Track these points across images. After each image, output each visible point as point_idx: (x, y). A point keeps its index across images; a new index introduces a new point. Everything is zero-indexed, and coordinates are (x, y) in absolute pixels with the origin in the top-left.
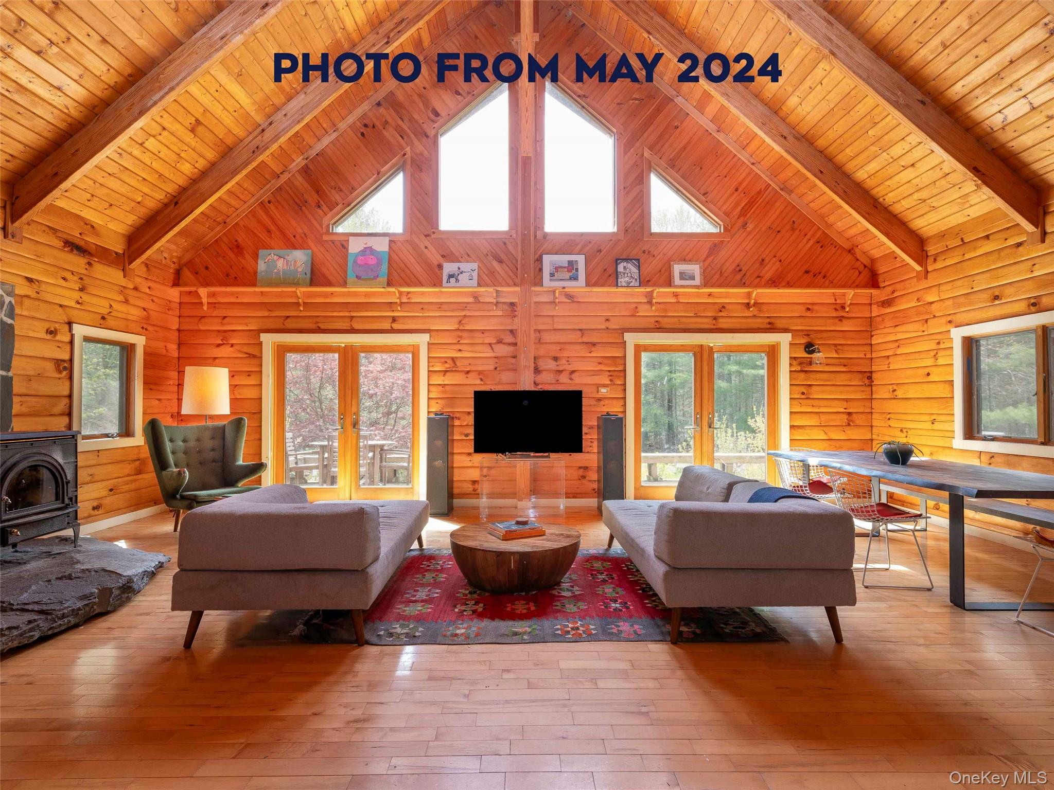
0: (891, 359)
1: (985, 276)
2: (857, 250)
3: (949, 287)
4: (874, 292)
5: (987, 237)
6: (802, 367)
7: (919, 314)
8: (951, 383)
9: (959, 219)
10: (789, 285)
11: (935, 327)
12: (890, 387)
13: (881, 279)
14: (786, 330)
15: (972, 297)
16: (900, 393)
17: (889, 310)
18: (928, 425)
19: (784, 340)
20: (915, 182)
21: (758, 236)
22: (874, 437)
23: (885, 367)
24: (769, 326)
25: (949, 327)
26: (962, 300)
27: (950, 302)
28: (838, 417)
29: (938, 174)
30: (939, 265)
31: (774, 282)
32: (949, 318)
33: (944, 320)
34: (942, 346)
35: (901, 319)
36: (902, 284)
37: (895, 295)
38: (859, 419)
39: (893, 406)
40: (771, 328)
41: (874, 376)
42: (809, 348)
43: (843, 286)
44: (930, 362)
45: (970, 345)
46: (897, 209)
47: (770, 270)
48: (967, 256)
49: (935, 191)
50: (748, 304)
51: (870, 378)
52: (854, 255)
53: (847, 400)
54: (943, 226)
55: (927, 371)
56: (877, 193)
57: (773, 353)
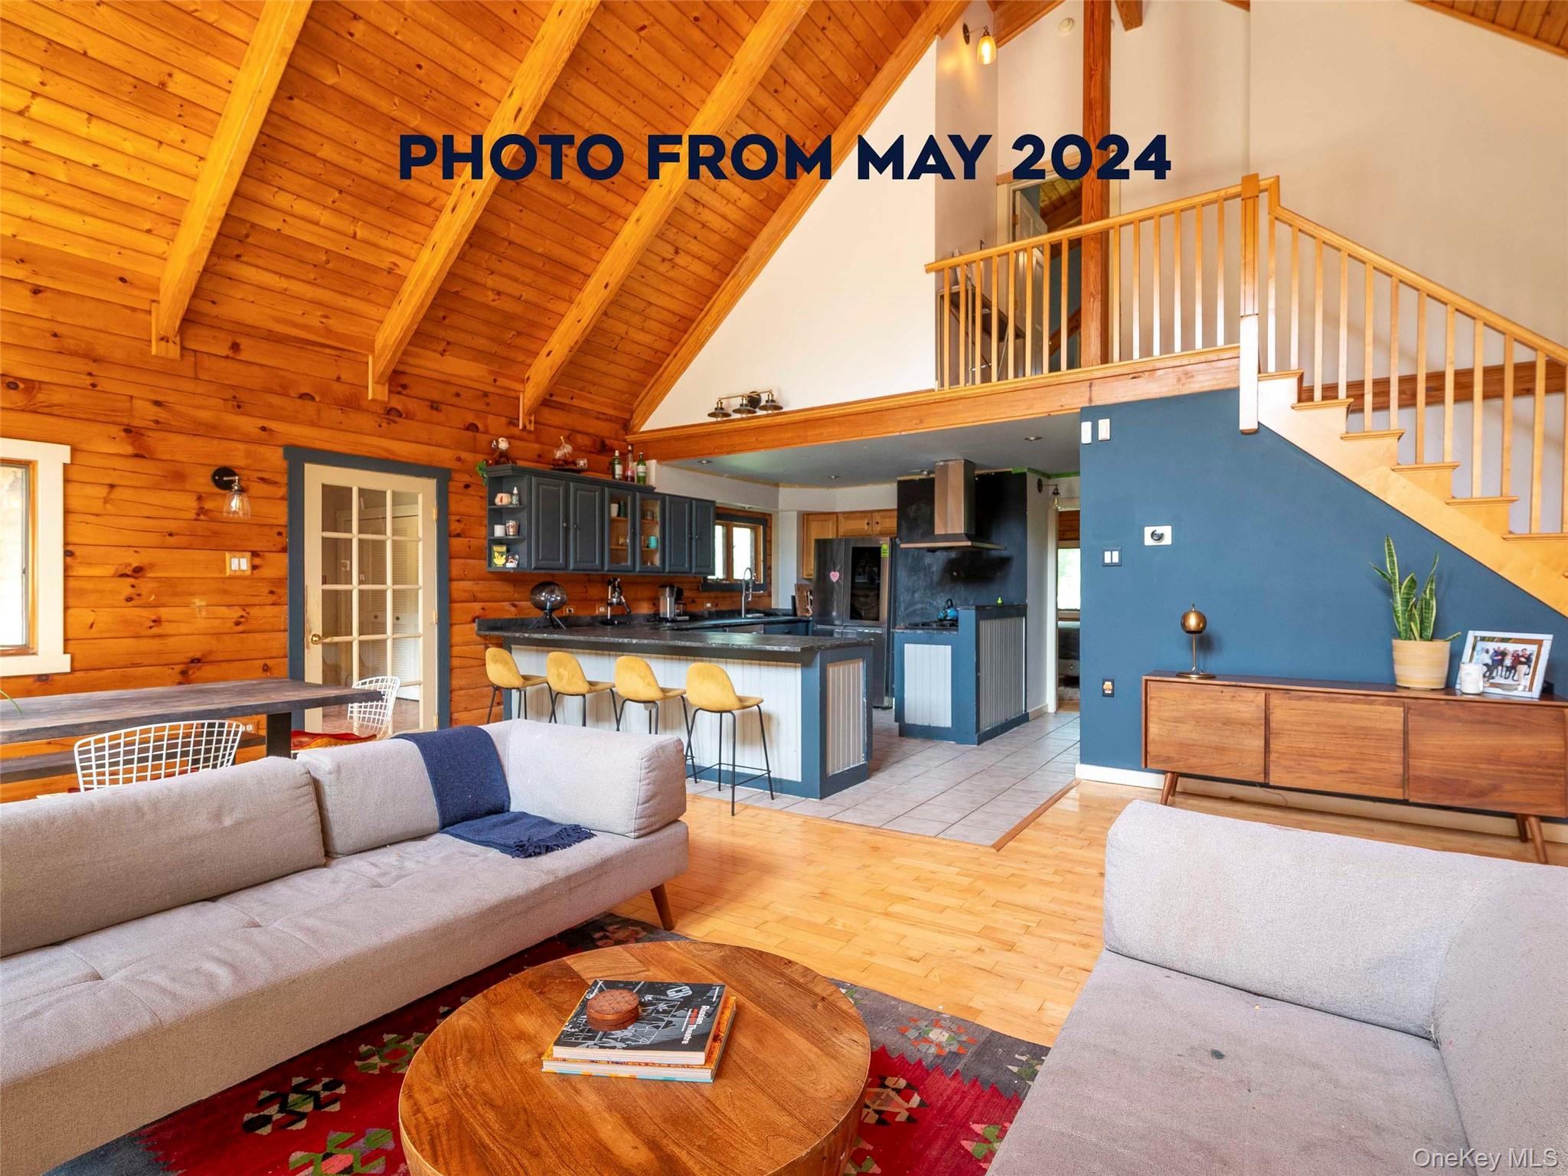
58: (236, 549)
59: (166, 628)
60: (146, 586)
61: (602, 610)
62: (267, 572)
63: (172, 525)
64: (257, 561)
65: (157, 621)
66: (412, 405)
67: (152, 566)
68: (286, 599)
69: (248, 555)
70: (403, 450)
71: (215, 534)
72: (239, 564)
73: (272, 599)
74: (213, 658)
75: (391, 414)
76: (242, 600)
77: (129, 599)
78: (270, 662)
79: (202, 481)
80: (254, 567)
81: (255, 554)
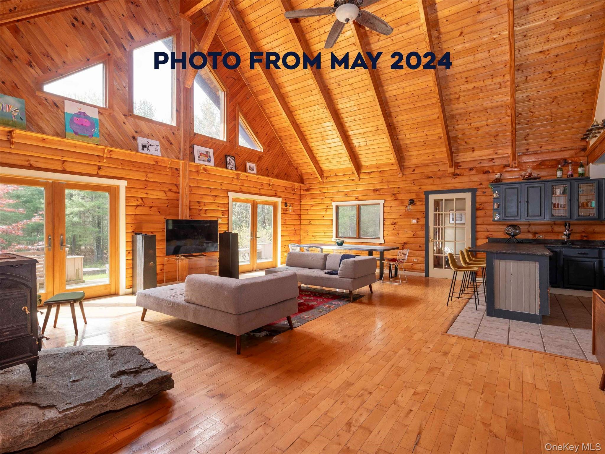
0: (309, 211)
1: (344, 187)
2: (298, 168)
3: (331, 188)
4: (302, 185)
5: (344, 175)
6: (285, 211)
7: (320, 196)
8: (332, 220)
9: (336, 167)
10: (281, 179)
11: (326, 201)
12: (308, 221)
13: (305, 181)
14: (280, 197)
15: (339, 193)
16: (312, 223)
17: (308, 193)
18: (323, 234)
19: (279, 200)
20: (329, 153)
21: (272, 157)
22: (301, 239)
23: (306, 213)
24: (275, 194)
25: (331, 202)
26: (336, 194)
27: (331, 194)
28: (292, 231)
29: (336, 153)
30: (327, 181)
31: (277, 177)
32: (331, 199)
33: (329, 199)
34: (328, 208)
35: (313, 197)
36: (314, 184)
37: (311, 188)
38: (298, 232)
39: (309, 227)
40: (276, 196)
41: (302, 216)
42: (286, 204)
43: (295, 182)
44: (324, 213)
45: (337, 207)
46: (318, 159)
47: (276, 171)
48: (337, 180)
49: (333, 157)
50: (269, 184)
51: (300, 217)
52: (297, 170)
53: (295, 225)
54: (331, 168)
55: (323, 215)
56: (315, 152)
57: (275, 206)
58: (414, 218)
59: (400, 236)
60: (397, 226)
62: (420, 223)
63: (401, 214)
64: (419, 221)
65: (398, 234)
66: (462, 171)
67: (397, 222)
68: (424, 230)
69: (416, 219)
70: (459, 186)
71: (409, 215)
72: (414, 221)
73: (422, 230)
74: (410, 243)
75: (455, 175)
76: (415, 230)
77: (393, 229)
78: (421, 245)
79: (407, 203)
80: (418, 222)
81: (418, 219)
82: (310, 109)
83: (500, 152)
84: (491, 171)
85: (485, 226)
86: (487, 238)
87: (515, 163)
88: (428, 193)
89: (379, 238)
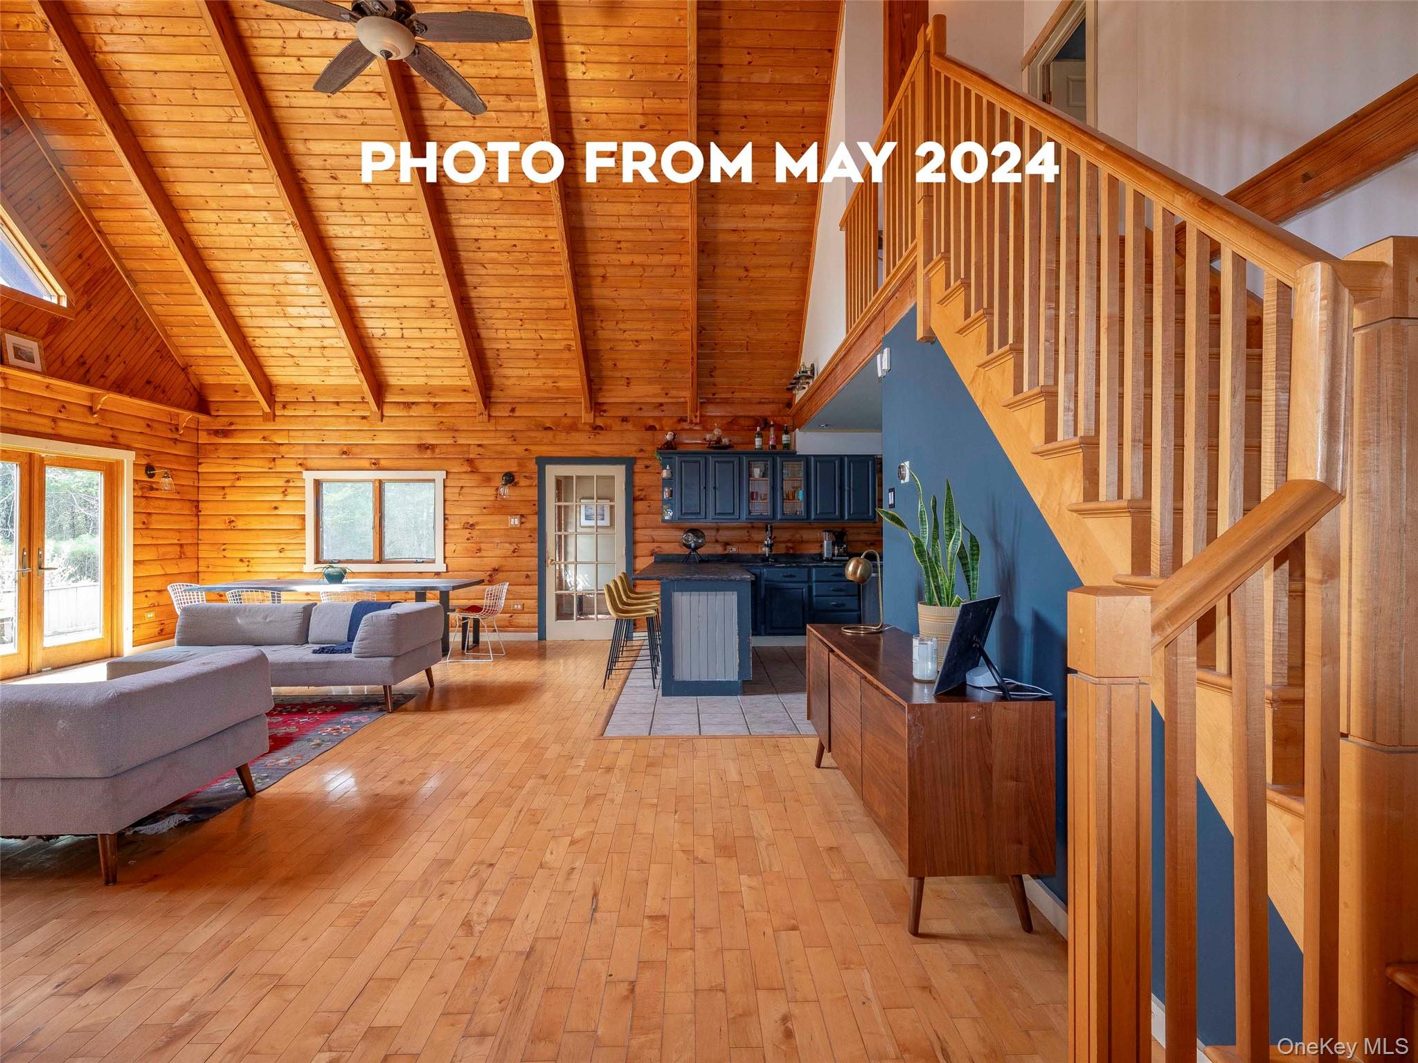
0: (227, 491)
1: (337, 434)
2: (190, 370)
3: (299, 434)
4: (203, 418)
5: (338, 403)
6: (145, 492)
7: (264, 451)
8: (303, 517)
9: (315, 381)
10: (133, 394)
11: (281, 466)
12: (227, 518)
13: (212, 407)
14: (128, 448)
15: (322, 447)
16: (240, 524)
17: (224, 441)
18: (276, 554)
19: (127, 458)
20: (294, 340)
21: (102, 326)
22: (201, 569)
23: (220, 498)
24: (111, 440)
25: (299, 469)
26: (313, 448)
27: (301, 448)
28: (169, 549)
29: (318, 343)
30: (286, 413)
31: (119, 387)
32: (300, 461)
33: (294, 462)
34: (291, 484)
35: (240, 452)
36: (244, 419)
37: (233, 427)
38: (189, 551)
39: (230, 537)
40: (114, 443)
41: (201, 505)
42: (149, 469)
43: (178, 406)
44: (279, 497)
45: (318, 484)
46: (260, 352)
47: (114, 372)
48: (317, 413)
49: (307, 354)
50: (91, 408)
51: (197, 507)
52: (187, 374)
53: (179, 531)
54: (296, 380)
55: (274, 505)
56: (251, 333)
57: (111, 473)
58: (514, 514)
59: (483, 553)
60: (475, 533)
61: (764, 549)
62: (528, 525)
63: (485, 504)
64: (523, 520)
65: (480, 550)
66: (609, 422)
67: (477, 523)
68: (537, 540)
69: (518, 517)
70: (604, 450)
71: (503, 507)
72: (515, 521)
73: (530, 539)
74: (506, 568)
75: (596, 428)
76: (515, 540)
77: (468, 539)
78: (529, 573)
79: (498, 481)
80: (522, 523)
81: (522, 516)
82: (241, 215)
83: (673, 393)
84: (657, 427)
85: (648, 532)
86: (652, 555)
87: (696, 417)
88: (542, 462)
89: (433, 561)
